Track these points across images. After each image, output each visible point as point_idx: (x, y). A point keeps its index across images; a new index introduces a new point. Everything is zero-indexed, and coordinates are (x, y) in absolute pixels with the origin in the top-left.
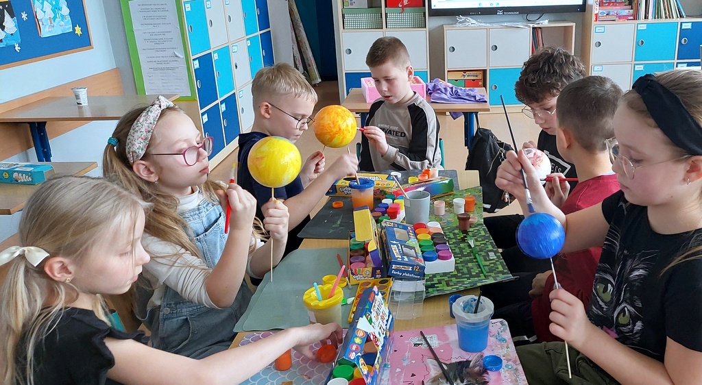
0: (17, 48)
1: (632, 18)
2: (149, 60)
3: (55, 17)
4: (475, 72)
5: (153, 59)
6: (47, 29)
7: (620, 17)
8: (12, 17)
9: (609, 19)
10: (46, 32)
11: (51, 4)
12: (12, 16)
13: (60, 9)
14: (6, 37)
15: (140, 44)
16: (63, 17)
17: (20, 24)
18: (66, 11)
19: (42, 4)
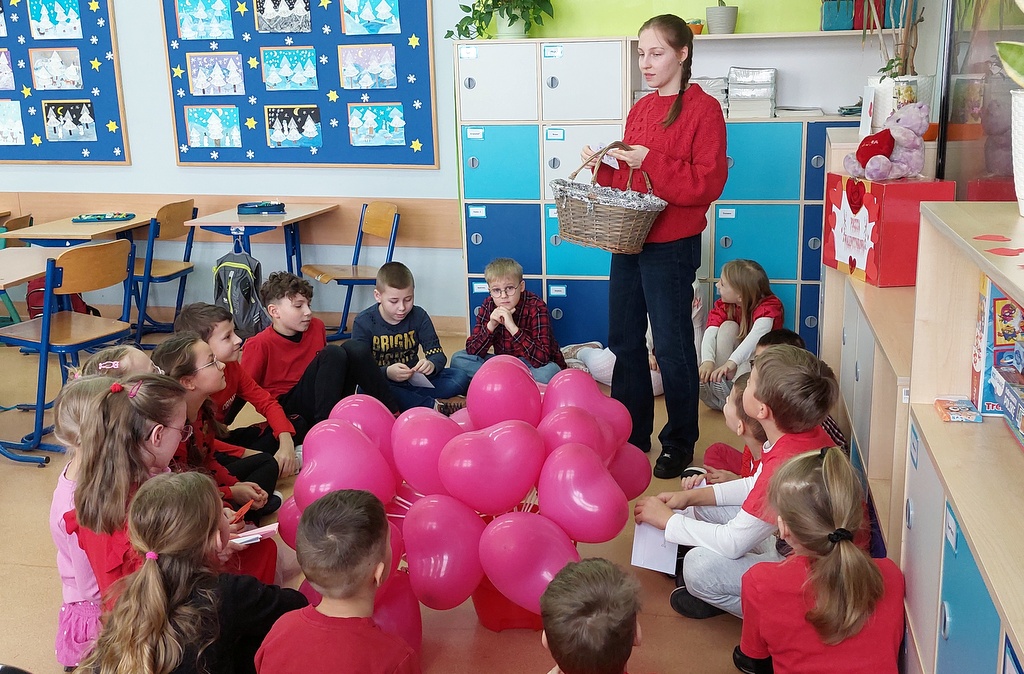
0: (314, 151)
3: (377, 130)
6: (363, 138)
8: (316, 122)
10: (358, 140)
11: (377, 114)
13: (391, 120)
14: (303, 139)
16: (392, 129)
17: (325, 130)
18: (398, 121)
19: (363, 113)
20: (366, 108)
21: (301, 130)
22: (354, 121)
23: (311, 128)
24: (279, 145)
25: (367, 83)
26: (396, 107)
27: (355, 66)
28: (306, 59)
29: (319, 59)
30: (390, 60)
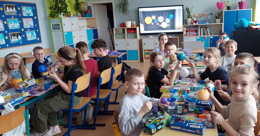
0: (21, 43)
1: (196, 35)
7: (193, 35)
9: (190, 35)
10: (29, 39)
11: (31, 33)
12: (20, 36)
13: (34, 34)
14: (18, 40)
15: (54, 42)
16: (34, 36)
17: (22, 38)
18: (35, 34)
19: (29, 33)
20: (29, 32)
21: (18, 38)
22: (28, 35)
23: (20, 38)
24: (14, 42)
25: (29, 27)
26: (34, 31)
27: (26, 23)
28: (17, 21)
29: (19, 21)
30: (32, 22)
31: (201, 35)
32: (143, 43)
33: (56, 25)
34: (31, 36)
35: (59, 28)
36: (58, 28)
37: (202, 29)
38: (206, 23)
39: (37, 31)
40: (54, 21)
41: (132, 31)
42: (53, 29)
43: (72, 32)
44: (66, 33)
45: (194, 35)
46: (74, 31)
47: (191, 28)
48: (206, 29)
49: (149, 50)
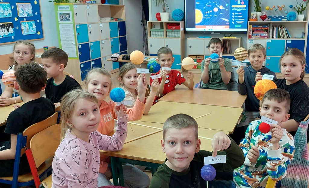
0: (13, 38)
1: (266, 37)
2: (64, 44)
3: (29, 29)
4: (201, 56)
5: (65, 44)
7: (261, 37)
8: (12, 28)
9: (257, 37)
10: (25, 33)
11: (29, 24)
13: (32, 26)
14: (9, 34)
15: (62, 39)
16: (33, 29)
17: (15, 30)
18: (34, 26)
20: (26, 23)
21: (8, 31)
22: (23, 27)
23: (11, 30)
24: (2, 36)
25: (25, 15)
26: (33, 22)
27: (22, 9)
28: (8, 7)
29: (11, 7)
30: (31, 8)
31: (273, 37)
32: (189, 46)
33: (64, 14)
34: (27, 28)
35: (69, 18)
36: (67, 18)
37: (275, 29)
38: (281, 21)
39: (38, 21)
40: (62, 8)
41: (174, 27)
42: (61, 20)
43: (88, 25)
44: (79, 26)
45: (264, 37)
46: (90, 24)
47: (259, 26)
48: (282, 29)
49: (197, 56)
